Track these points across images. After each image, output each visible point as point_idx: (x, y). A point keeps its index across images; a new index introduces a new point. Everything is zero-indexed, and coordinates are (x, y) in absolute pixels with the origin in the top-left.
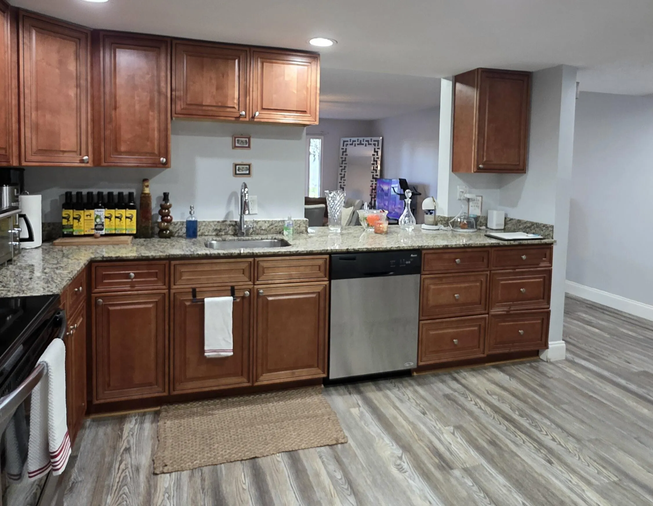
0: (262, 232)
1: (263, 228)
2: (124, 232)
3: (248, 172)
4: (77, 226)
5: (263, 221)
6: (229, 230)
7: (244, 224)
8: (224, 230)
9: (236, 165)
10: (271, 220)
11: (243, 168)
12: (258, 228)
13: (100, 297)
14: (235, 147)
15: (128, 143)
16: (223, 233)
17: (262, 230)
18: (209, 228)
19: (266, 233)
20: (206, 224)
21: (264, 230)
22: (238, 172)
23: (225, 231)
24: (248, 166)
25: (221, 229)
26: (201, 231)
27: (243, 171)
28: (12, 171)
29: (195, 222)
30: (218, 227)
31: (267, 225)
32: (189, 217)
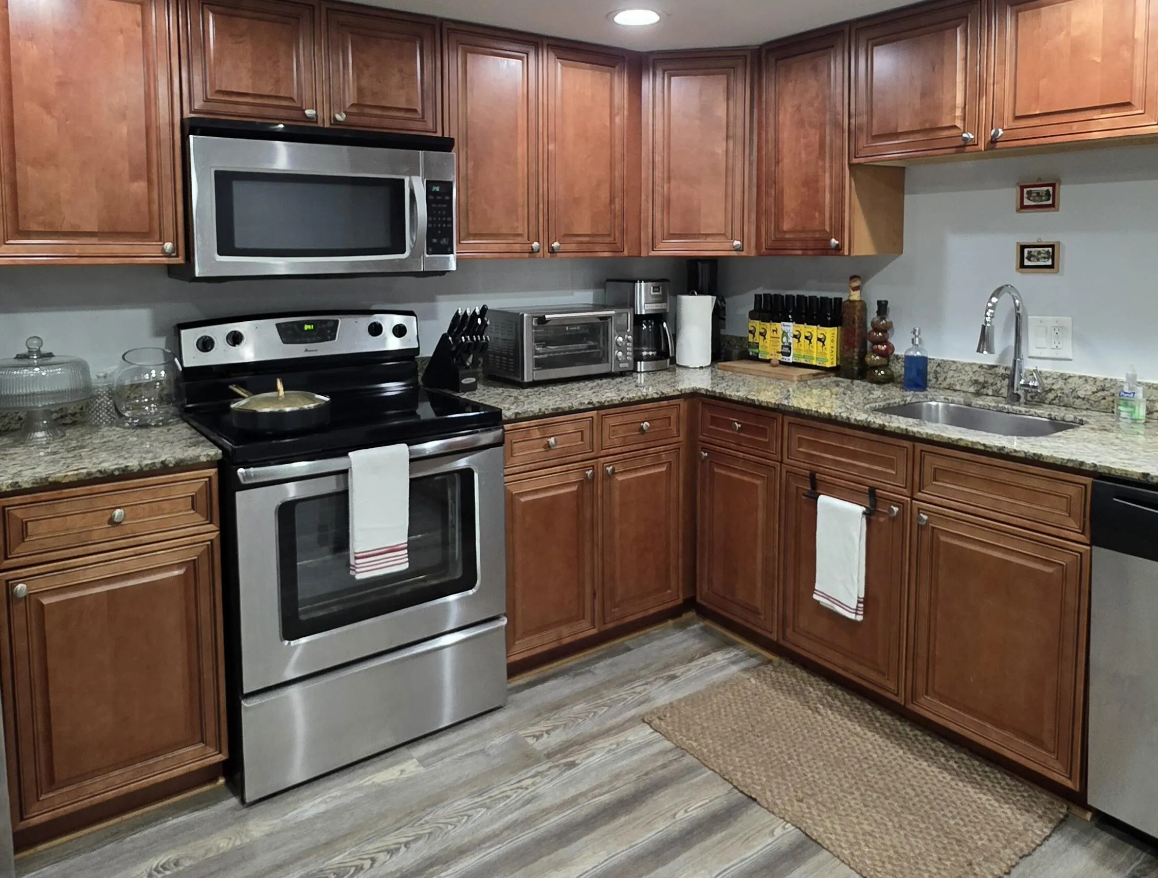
0: (1078, 402)
1: (1081, 393)
2: (814, 363)
3: (1049, 263)
4: (762, 346)
5: (1080, 377)
6: (1002, 387)
7: (1021, 378)
8: (992, 385)
9: (1023, 247)
10: (1100, 376)
11: (1039, 253)
12: (1067, 391)
13: (705, 449)
14: (1023, 207)
15: (792, 215)
16: (990, 393)
17: (1079, 397)
18: (963, 377)
19: (1088, 406)
20: (957, 367)
21: (1083, 399)
22: (1027, 263)
23: (995, 387)
24: (1050, 250)
25: (986, 382)
26: (948, 381)
27: (1038, 260)
28: (699, 264)
29: (924, 360)
30: (980, 375)
31: (1090, 388)
32: (910, 350)
